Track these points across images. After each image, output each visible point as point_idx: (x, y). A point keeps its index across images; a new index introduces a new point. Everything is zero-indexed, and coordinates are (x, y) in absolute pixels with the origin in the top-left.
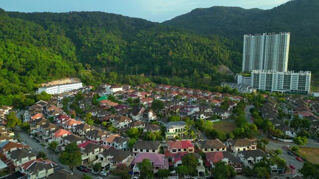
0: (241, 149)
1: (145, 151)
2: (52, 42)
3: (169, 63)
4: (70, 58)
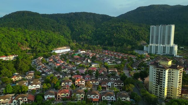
0: (111, 71)
1: (80, 70)
2: (60, 29)
3: (113, 40)
4: (68, 37)
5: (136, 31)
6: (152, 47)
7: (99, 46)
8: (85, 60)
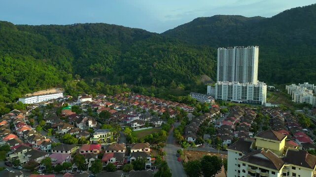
0: (136, 151)
1: (60, 152)
2: (52, 53)
3: (151, 74)
4: (66, 68)
5: (193, 59)
6: (223, 88)
7: (125, 85)
8: (83, 121)
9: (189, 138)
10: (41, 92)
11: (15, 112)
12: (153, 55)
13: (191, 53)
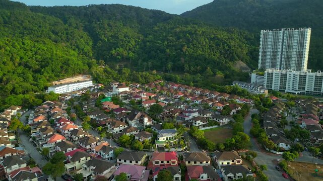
0: (225, 163)
1: (128, 162)
2: (70, 37)
3: (182, 60)
4: (86, 53)
5: (225, 42)
6: (274, 76)
7: (155, 72)
8: (136, 117)
9: (281, 144)
10: (68, 80)
11: (49, 104)
12: (179, 38)
13: (222, 36)
